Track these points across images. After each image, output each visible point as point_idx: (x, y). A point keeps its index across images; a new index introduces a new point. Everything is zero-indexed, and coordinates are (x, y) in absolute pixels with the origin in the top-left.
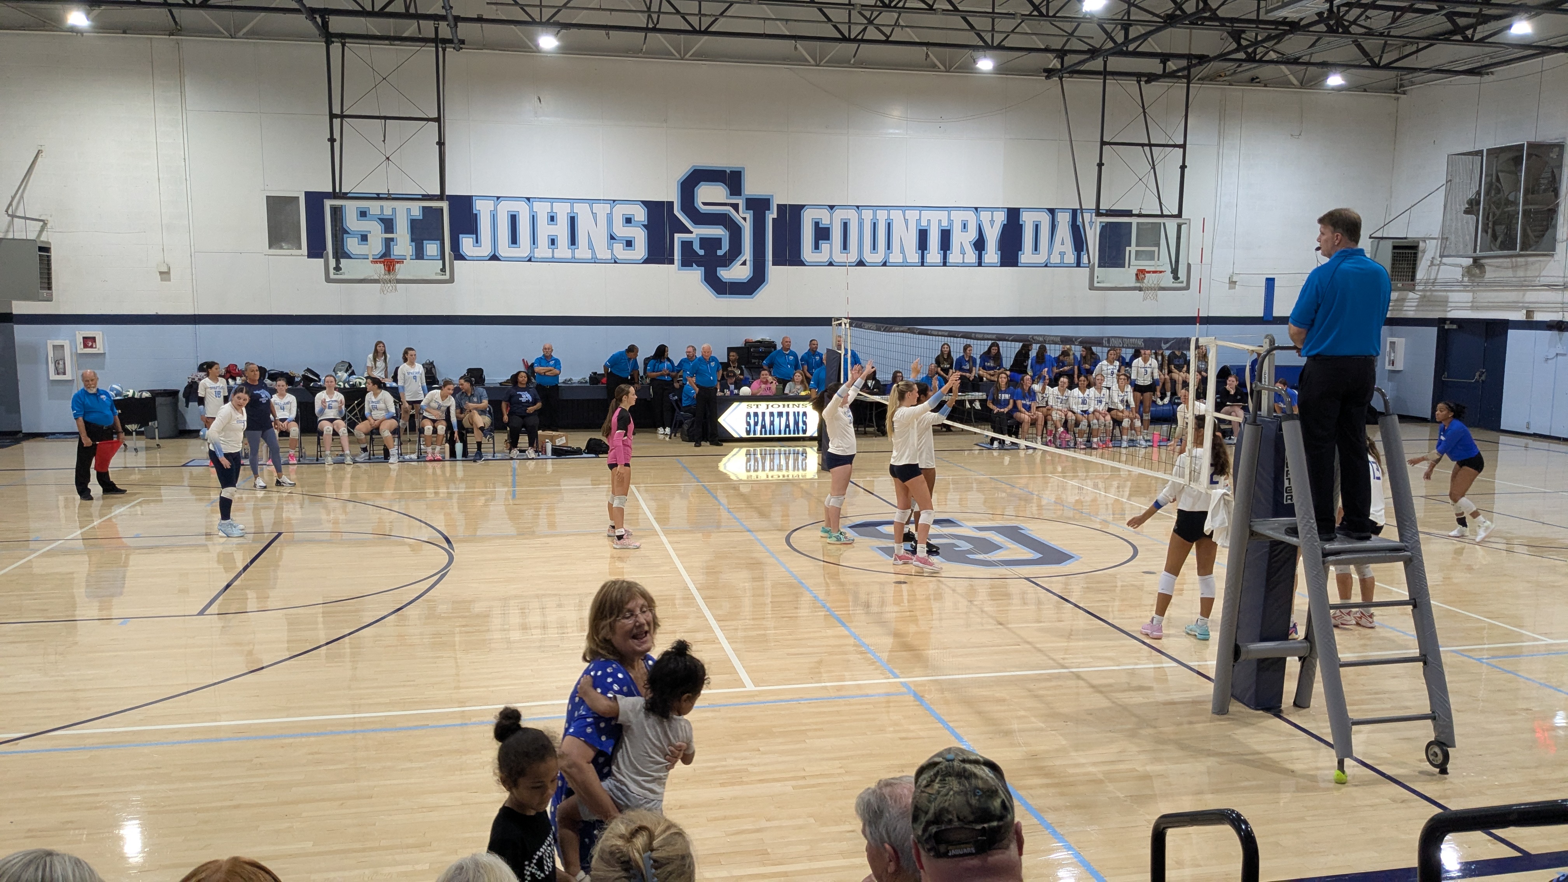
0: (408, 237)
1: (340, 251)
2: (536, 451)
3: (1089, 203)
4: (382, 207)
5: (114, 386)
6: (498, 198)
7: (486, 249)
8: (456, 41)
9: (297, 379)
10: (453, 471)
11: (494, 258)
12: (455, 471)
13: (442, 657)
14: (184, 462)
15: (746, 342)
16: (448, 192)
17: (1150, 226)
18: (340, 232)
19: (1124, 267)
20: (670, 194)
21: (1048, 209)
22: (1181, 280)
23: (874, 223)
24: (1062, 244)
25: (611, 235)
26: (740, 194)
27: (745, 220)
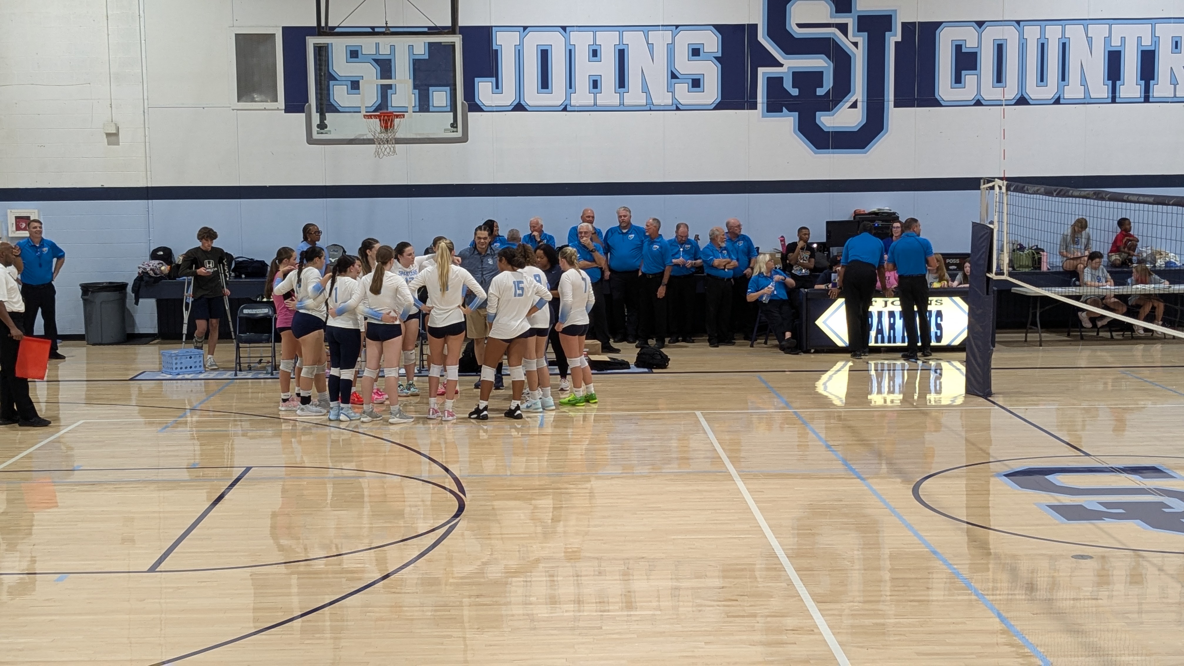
0: (411, 82)
1: (325, 102)
4: (377, 45)
13: (451, 636)
14: (133, 374)
15: (856, 214)
16: (462, 22)
18: (325, 77)
20: (754, 14)
23: (1043, 45)
25: (672, 72)
26: (850, 11)
27: (856, 46)
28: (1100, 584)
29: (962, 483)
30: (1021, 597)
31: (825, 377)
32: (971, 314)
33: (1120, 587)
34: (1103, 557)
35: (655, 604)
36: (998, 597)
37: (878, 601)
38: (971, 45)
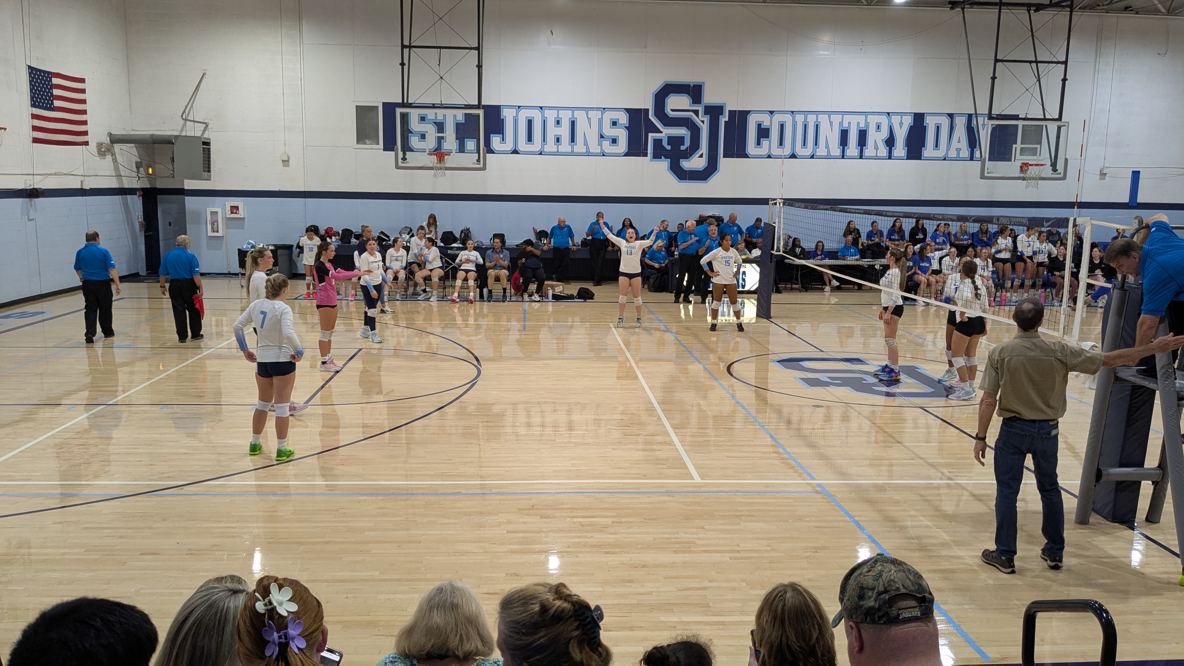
0: (454, 136)
1: (406, 146)
2: (540, 296)
3: (983, 109)
4: (436, 114)
5: (250, 241)
6: (519, 107)
7: (509, 146)
10: (481, 309)
11: (515, 152)
12: (483, 309)
13: (472, 443)
14: (296, 296)
16: (484, 103)
17: (1034, 128)
18: (406, 132)
19: (1011, 161)
20: (647, 103)
21: (948, 114)
22: (1058, 171)
23: (805, 125)
24: (959, 142)
25: (601, 135)
26: (700, 103)
27: (703, 123)
28: (825, 421)
29: (753, 366)
30: (783, 427)
32: (761, 273)
33: (836, 423)
34: (828, 407)
35: (585, 428)
36: (771, 427)
37: (706, 428)
38: (766, 124)
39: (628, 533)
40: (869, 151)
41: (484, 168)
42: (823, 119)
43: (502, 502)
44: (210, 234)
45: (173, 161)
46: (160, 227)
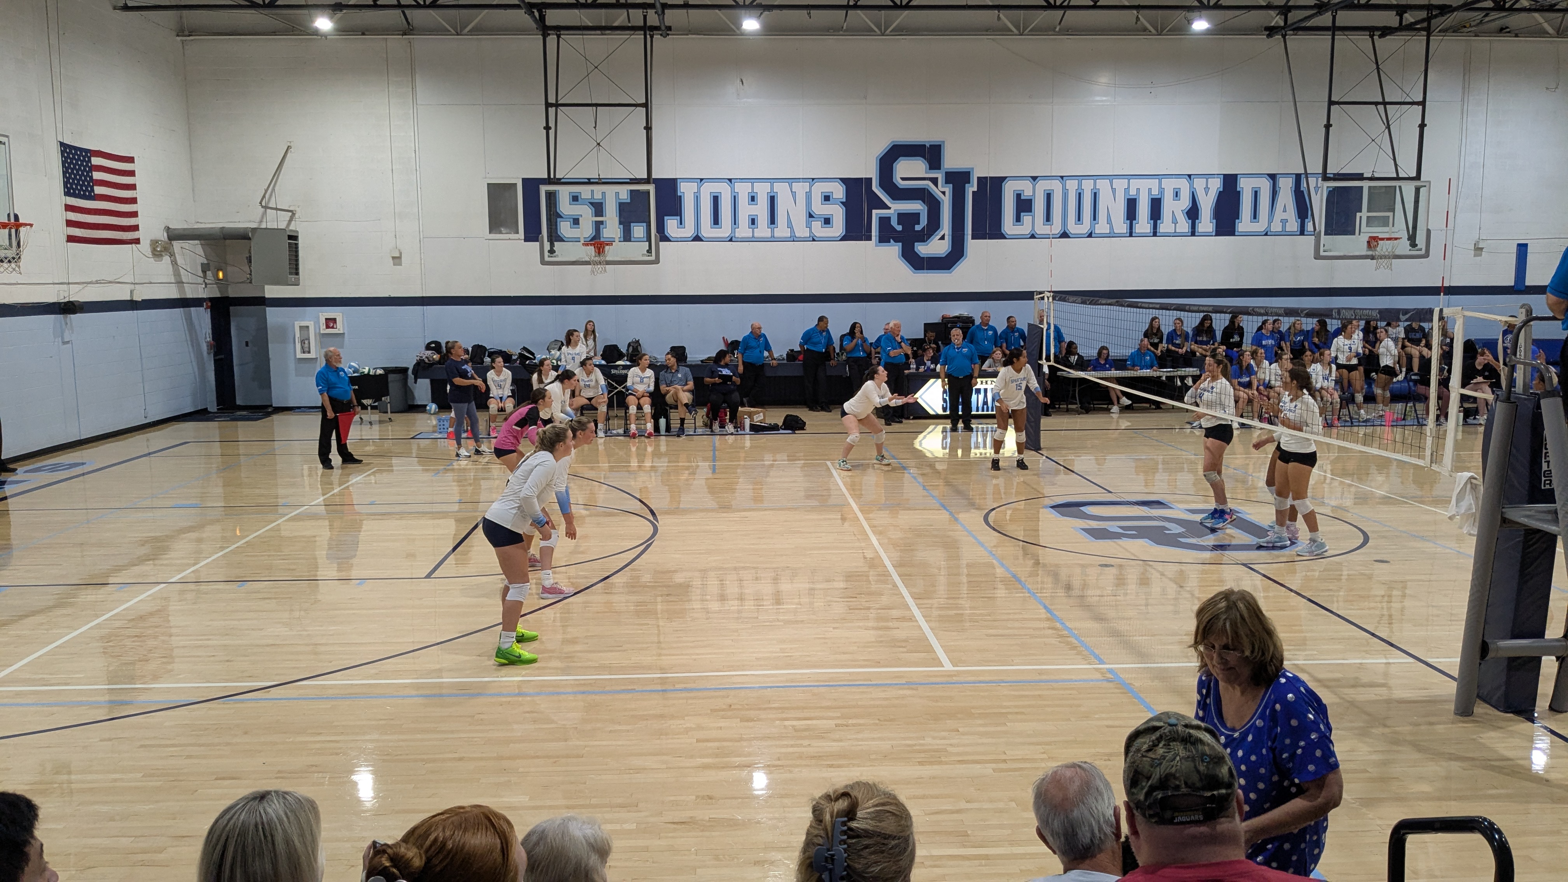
0: (617, 219)
1: (554, 234)
2: (735, 427)
3: (1315, 166)
4: (592, 191)
5: (352, 364)
6: (701, 180)
7: (689, 231)
8: (663, 28)
9: (514, 358)
10: (658, 446)
11: (697, 238)
13: (648, 624)
14: (413, 434)
15: (944, 318)
16: (655, 175)
17: (1383, 190)
18: (554, 216)
19: (1354, 234)
20: (869, 170)
21: (1268, 175)
22: (1419, 247)
23: (1080, 194)
24: (1285, 211)
25: (809, 213)
26: (940, 169)
27: (944, 195)
28: (1117, 585)
30: (1061, 594)
31: (921, 436)
33: (1132, 587)
34: (1121, 566)
35: (796, 601)
36: (1044, 594)
37: (958, 598)
38: (1027, 193)
39: (857, 740)
40: (1165, 226)
41: (657, 261)
42: (1103, 186)
43: (690, 701)
44: (300, 355)
45: (250, 261)
46: (234, 348)
